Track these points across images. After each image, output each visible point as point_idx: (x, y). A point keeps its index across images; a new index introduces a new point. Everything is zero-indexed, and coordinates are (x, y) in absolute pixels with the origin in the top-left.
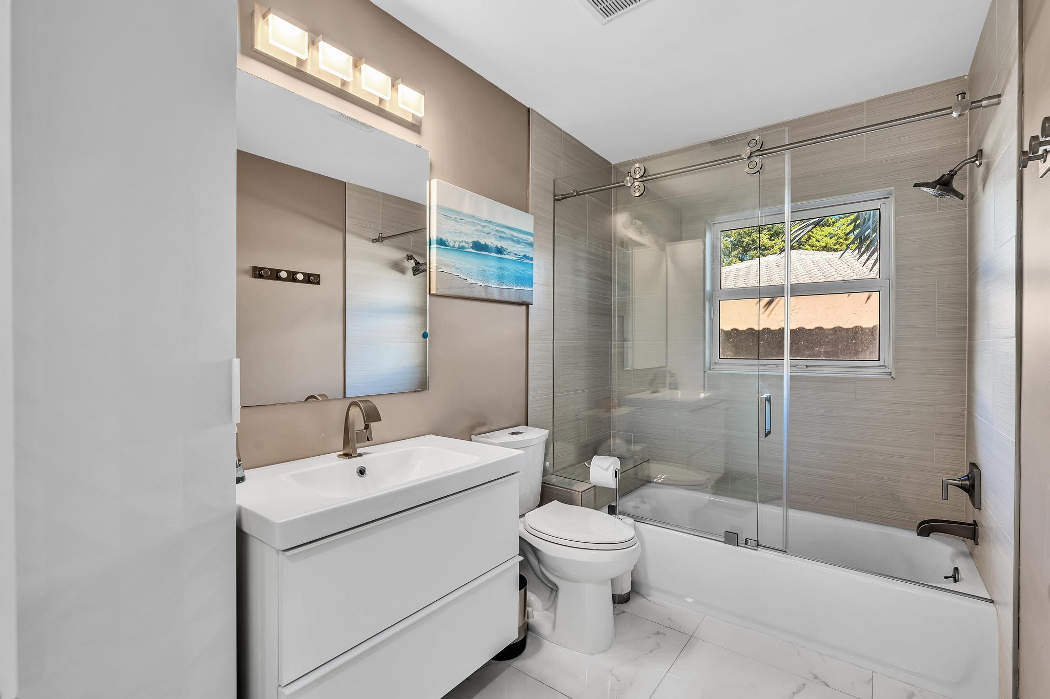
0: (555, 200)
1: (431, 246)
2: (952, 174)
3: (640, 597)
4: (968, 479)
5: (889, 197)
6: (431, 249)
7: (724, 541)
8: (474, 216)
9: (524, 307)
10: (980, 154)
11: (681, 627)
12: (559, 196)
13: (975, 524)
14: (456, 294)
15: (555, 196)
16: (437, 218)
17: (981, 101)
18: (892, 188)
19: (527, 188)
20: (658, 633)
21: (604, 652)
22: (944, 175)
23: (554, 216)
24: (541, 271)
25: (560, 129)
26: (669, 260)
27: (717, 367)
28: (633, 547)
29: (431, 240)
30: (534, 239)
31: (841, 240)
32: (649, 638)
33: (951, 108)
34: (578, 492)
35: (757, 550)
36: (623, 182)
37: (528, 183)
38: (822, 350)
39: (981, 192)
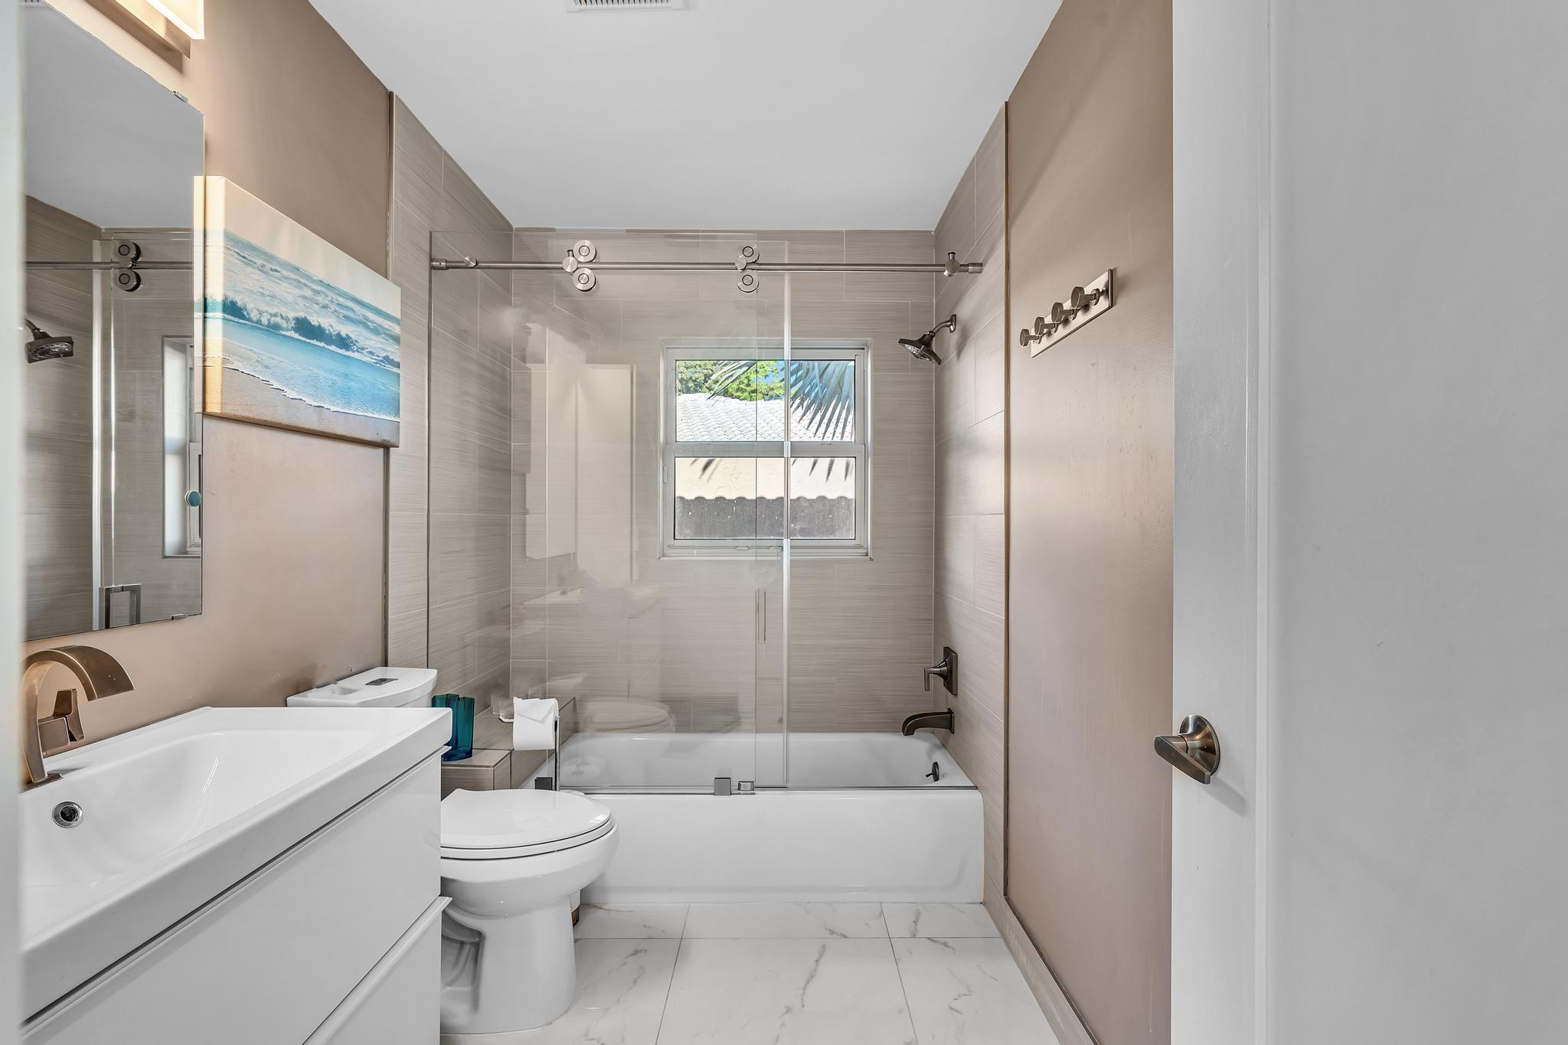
0: (432, 268)
1: (208, 314)
2: (932, 334)
3: (593, 910)
4: (946, 665)
5: (864, 349)
6: (208, 320)
7: (712, 792)
8: (298, 269)
9: (381, 451)
10: (953, 319)
11: (664, 931)
12: (440, 261)
13: (950, 712)
14: (264, 418)
15: (432, 260)
16: (225, 259)
17: (968, 265)
18: (869, 339)
19: (387, 236)
20: (636, 952)
21: (566, 1012)
22: (925, 335)
23: (430, 295)
24: (411, 388)
25: (441, 148)
26: (580, 391)
27: (673, 551)
28: (608, 834)
29: (208, 301)
30: (402, 329)
31: (742, 386)
32: (625, 963)
33: (944, 265)
34: (488, 767)
35: (754, 794)
36: (561, 263)
37: (387, 228)
38: (798, 527)
39: (955, 359)
